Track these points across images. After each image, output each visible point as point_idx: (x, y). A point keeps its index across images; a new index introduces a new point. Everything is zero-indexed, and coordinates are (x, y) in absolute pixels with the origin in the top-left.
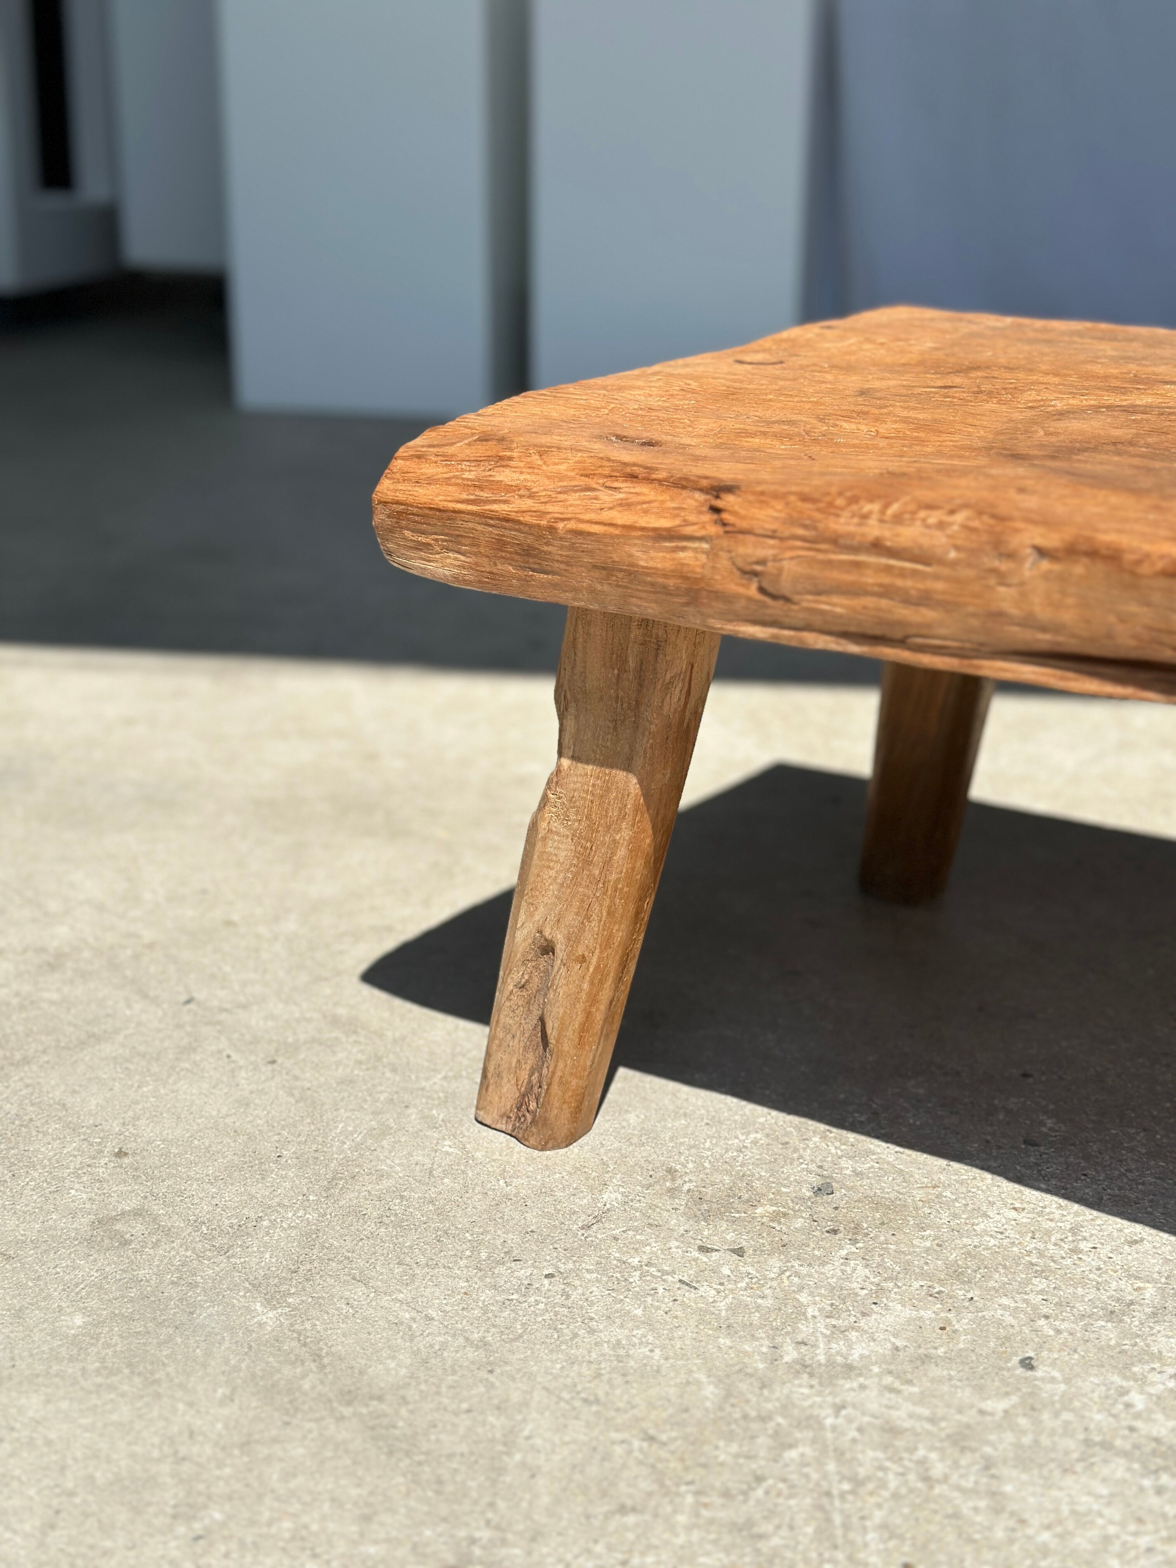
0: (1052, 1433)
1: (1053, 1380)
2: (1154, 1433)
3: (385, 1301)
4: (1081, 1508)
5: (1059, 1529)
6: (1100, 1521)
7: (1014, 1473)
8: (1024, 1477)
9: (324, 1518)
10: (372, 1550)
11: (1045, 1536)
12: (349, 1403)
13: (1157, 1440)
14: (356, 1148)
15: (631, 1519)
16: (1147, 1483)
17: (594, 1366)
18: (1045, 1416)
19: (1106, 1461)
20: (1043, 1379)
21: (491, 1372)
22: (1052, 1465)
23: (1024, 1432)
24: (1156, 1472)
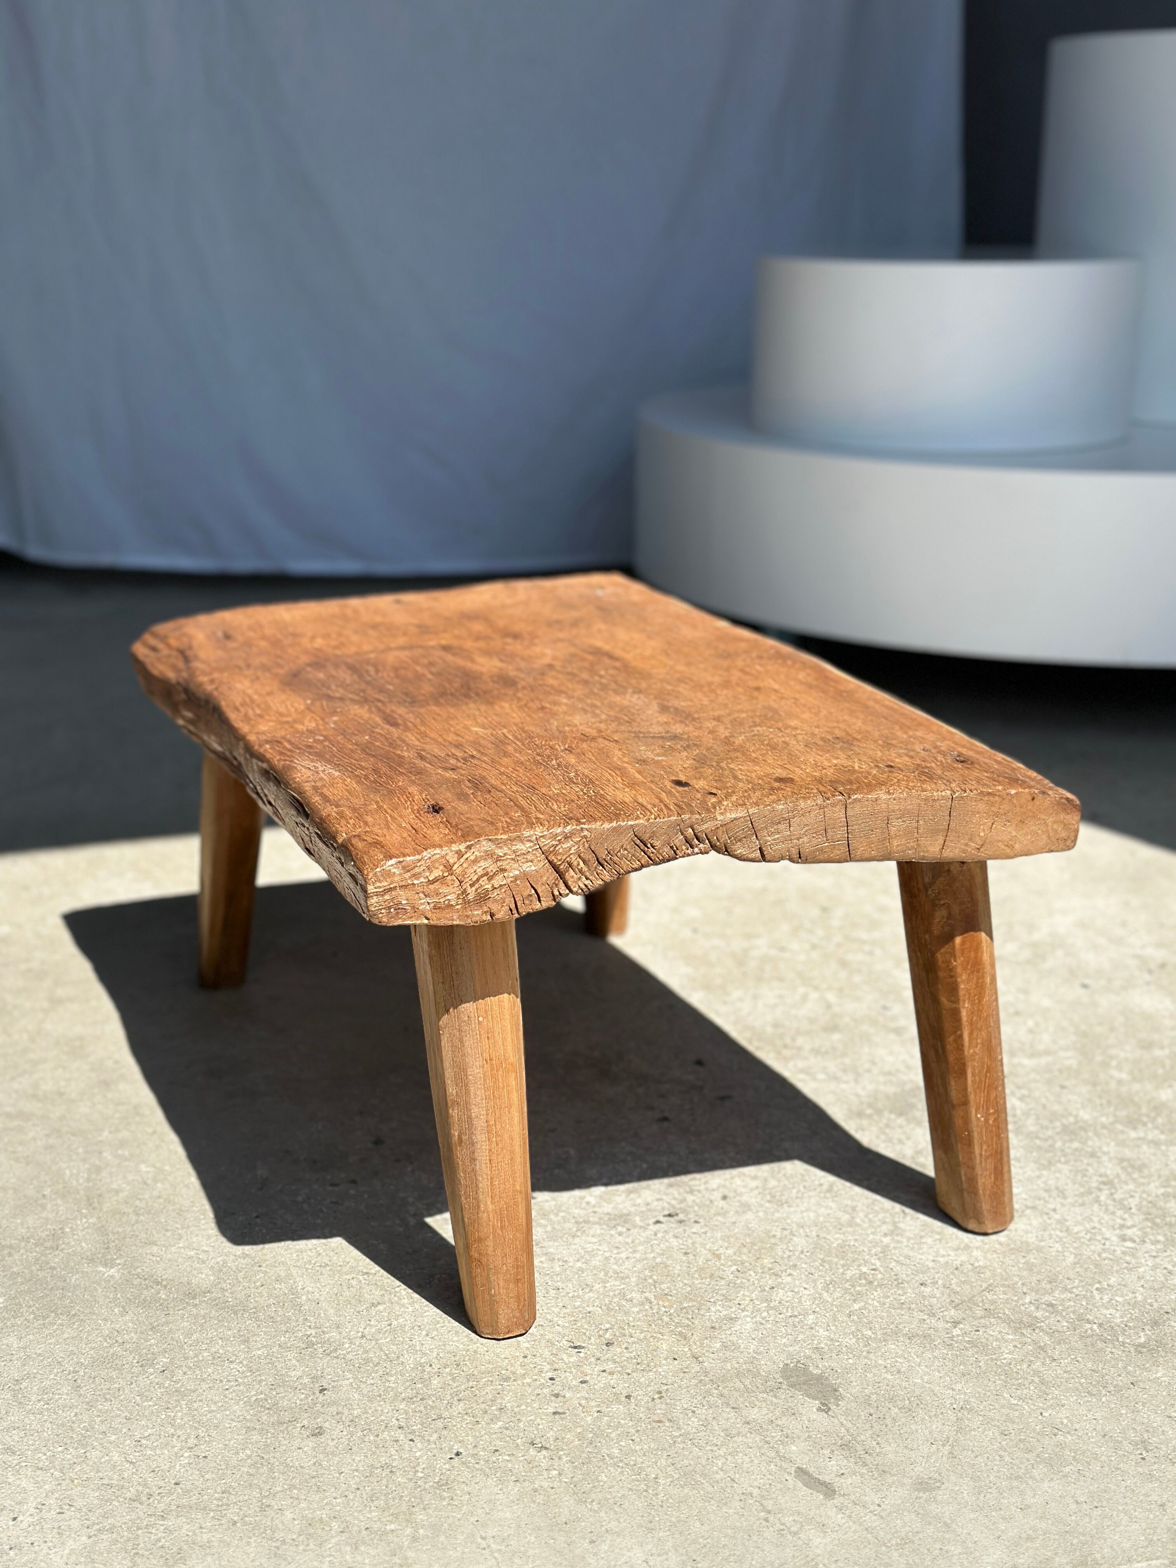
0: (559, 1223)
1: (547, 1201)
2: (606, 1211)
3: (173, 1249)
4: (589, 1249)
5: (583, 1260)
6: (600, 1253)
7: (551, 1243)
8: (556, 1244)
9: (222, 1346)
10: (259, 1352)
11: (579, 1264)
12: (194, 1298)
13: (608, 1214)
14: (88, 1180)
15: (381, 1307)
16: (613, 1232)
17: (314, 1251)
18: (552, 1217)
19: (590, 1228)
20: (542, 1202)
21: (260, 1266)
22: (566, 1236)
23: (546, 1226)
24: (614, 1227)
